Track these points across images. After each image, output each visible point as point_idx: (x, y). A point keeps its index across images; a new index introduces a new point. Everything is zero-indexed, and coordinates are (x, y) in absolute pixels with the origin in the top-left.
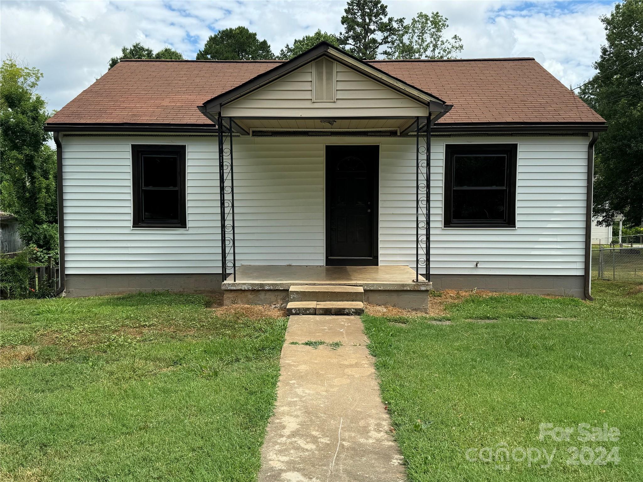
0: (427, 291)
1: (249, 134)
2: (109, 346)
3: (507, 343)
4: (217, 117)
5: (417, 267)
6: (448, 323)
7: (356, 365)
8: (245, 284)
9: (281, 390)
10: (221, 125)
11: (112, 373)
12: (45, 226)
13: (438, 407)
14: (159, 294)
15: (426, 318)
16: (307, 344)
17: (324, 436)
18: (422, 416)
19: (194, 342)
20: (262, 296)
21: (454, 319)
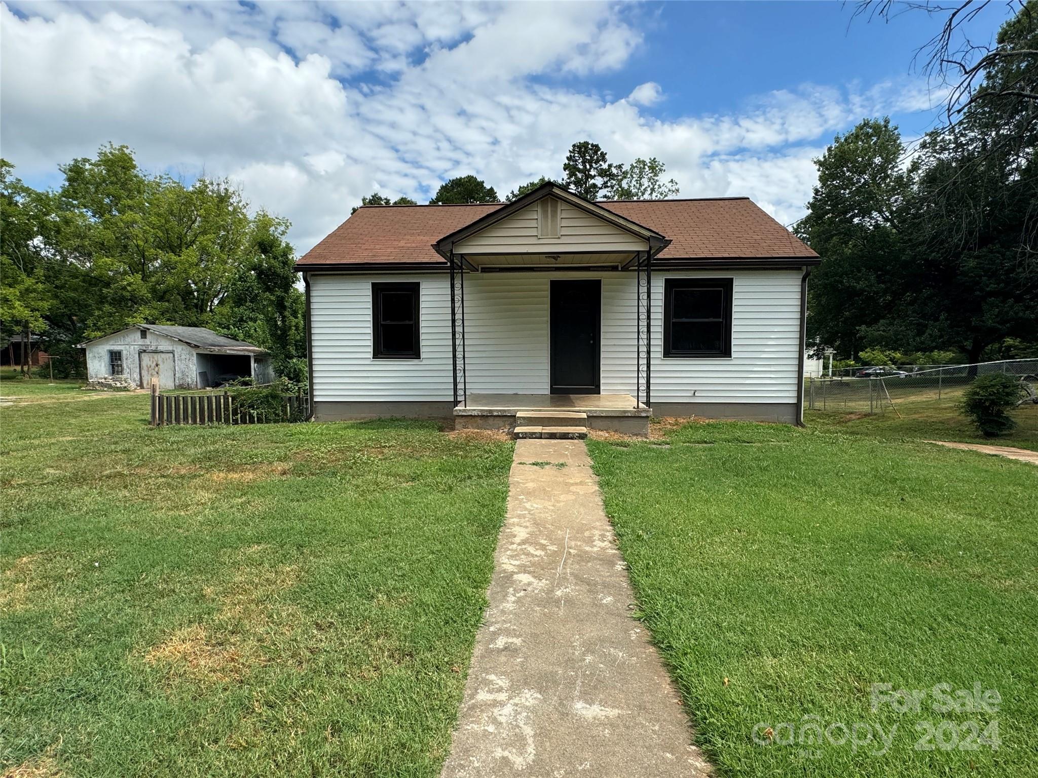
0: (647, 417)
1: (478, 271)
2: (354, 463)
3: (724, 463)
4: (449, 255)
5: (638, 396)
6: (667, 446)
7: (581, 483)
8: (475, 410)
9: (510, 504)
10: (452, 262)
11: (358, 486)
12: (294, 361)
13: (658, 519)
14: (397, 420)
15: (646, 442)
16: (534, 464)
17: (552, 544)
18: (644, 527)
19: (430, 461)
20: (491, 421)
21: (672, 443)
